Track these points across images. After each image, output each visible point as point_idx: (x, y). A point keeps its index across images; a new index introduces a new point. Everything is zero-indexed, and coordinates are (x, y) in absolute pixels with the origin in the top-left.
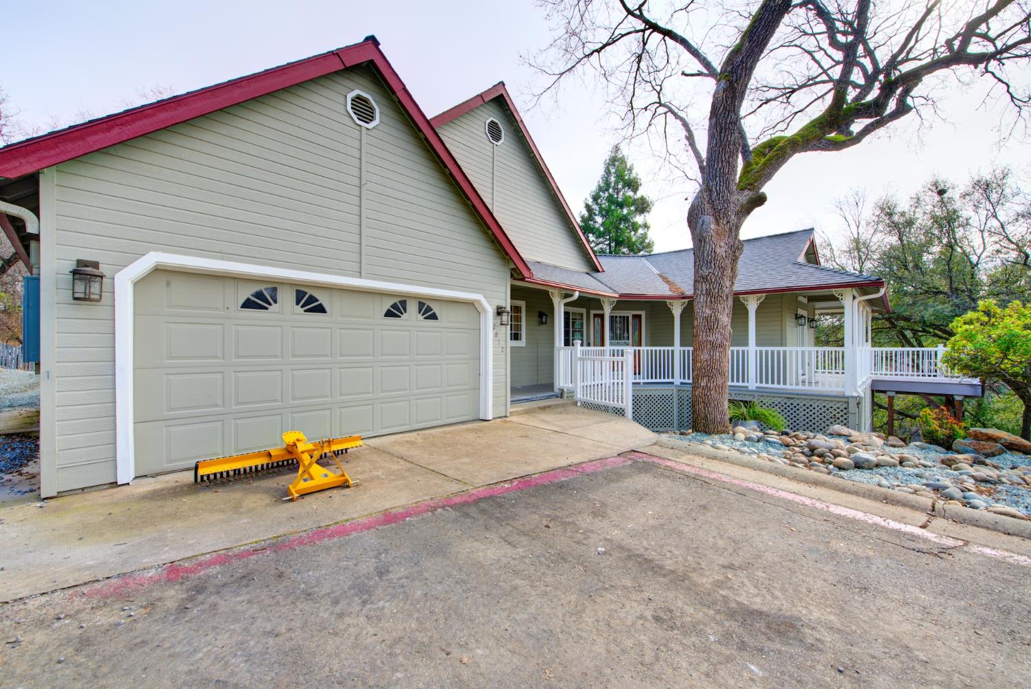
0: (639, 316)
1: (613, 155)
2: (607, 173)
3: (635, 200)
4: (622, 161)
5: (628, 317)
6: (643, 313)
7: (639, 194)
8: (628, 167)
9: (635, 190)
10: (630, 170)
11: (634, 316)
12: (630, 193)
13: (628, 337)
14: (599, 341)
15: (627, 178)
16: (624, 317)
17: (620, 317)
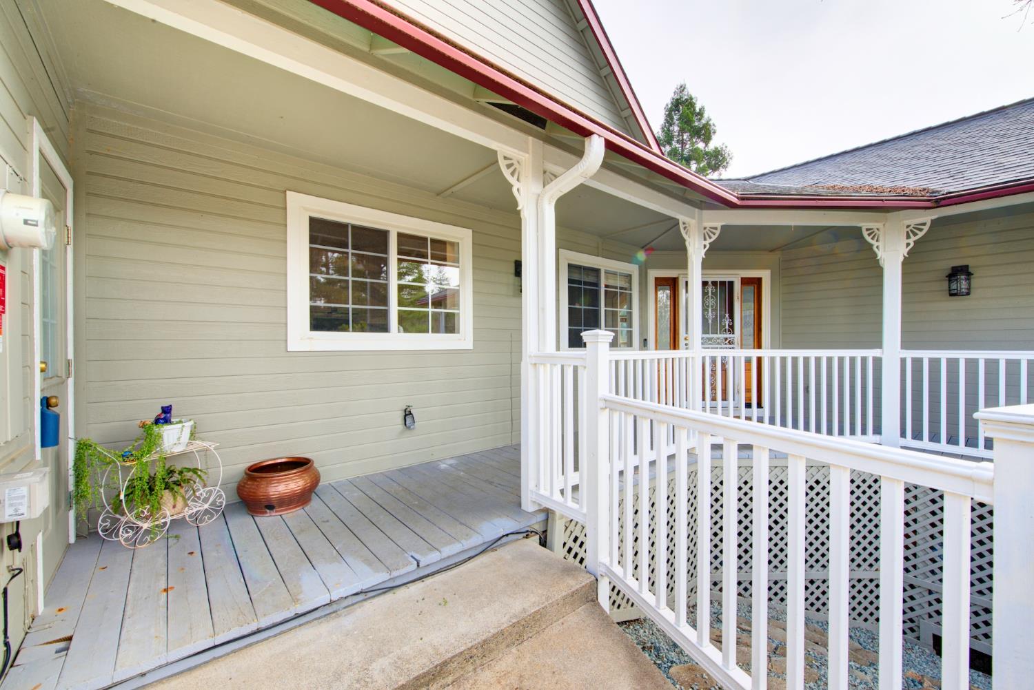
0: (758, 282)
1: (677, 97)
2: (668, 122)
3: (707, 154)
4: (690, 103)
5: (731, 284)
6: (765, 275)
7: (712, 146)
8: (697, 110)
9: (707, 139)
10: (701, 114)
11: (746, 282)
12: (701, 145)
13: (732, 327)
14: (666, 337)
15: (696, 124)
16: (723, 283)
17: (714, 283)
